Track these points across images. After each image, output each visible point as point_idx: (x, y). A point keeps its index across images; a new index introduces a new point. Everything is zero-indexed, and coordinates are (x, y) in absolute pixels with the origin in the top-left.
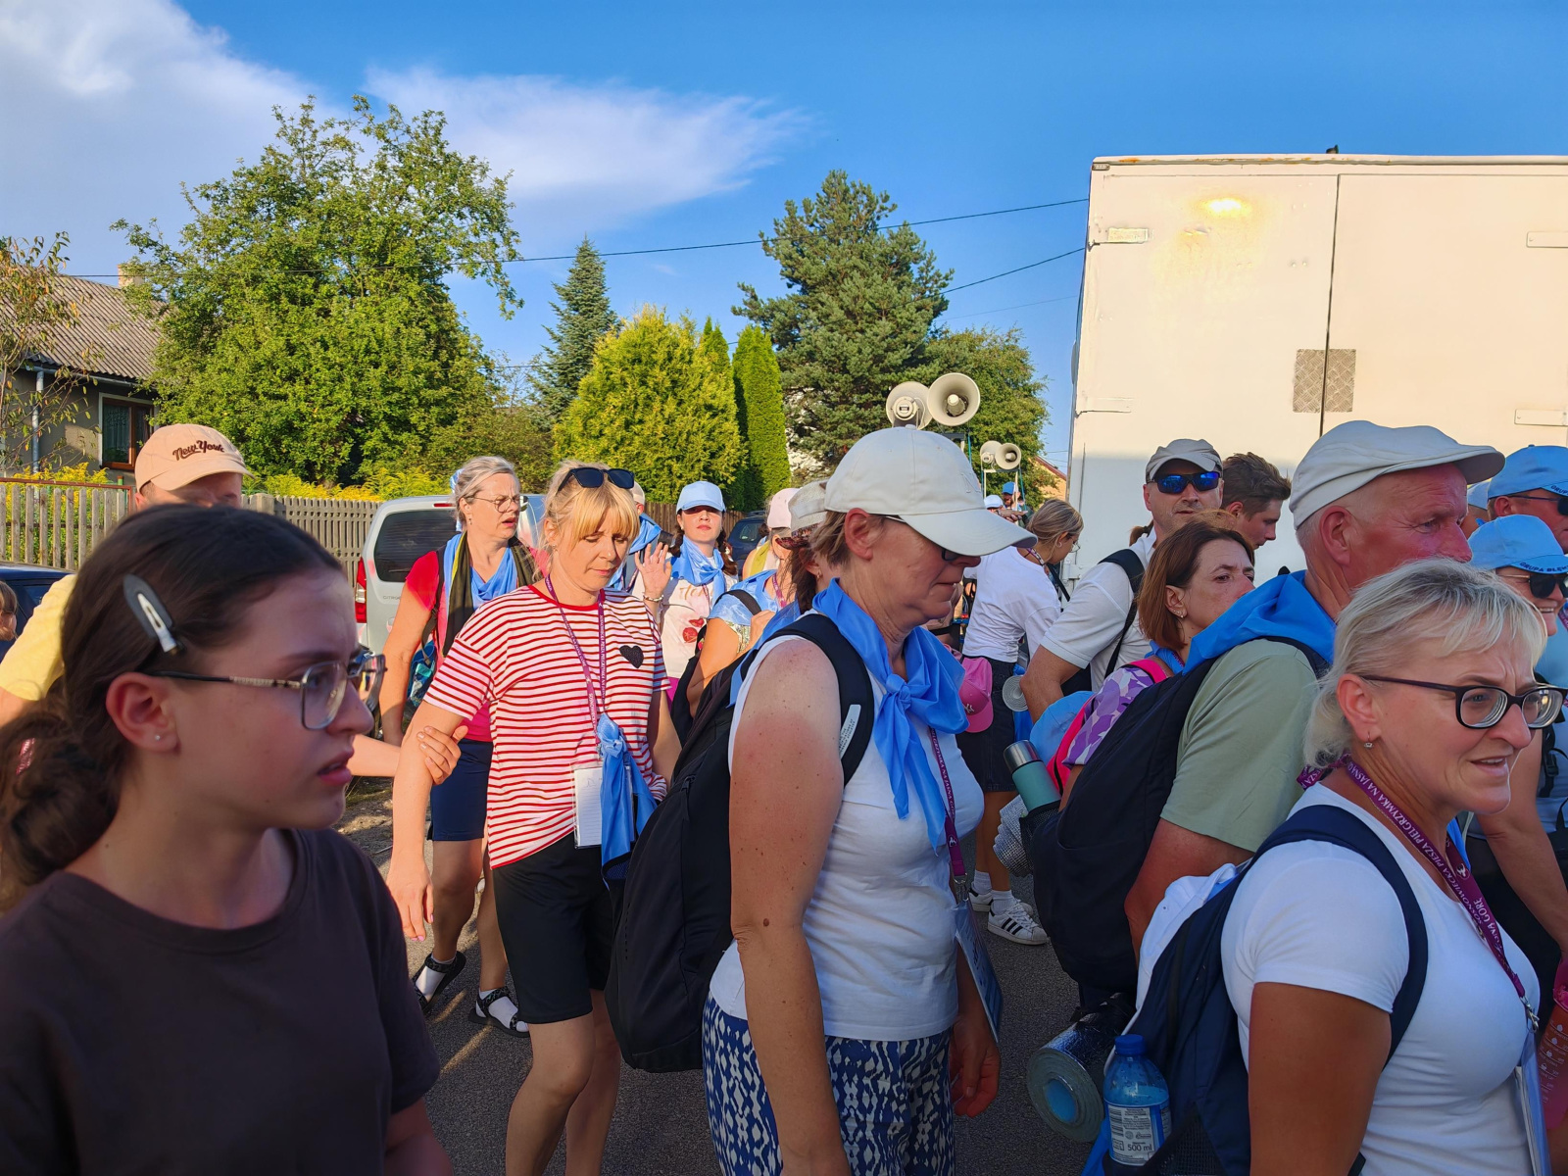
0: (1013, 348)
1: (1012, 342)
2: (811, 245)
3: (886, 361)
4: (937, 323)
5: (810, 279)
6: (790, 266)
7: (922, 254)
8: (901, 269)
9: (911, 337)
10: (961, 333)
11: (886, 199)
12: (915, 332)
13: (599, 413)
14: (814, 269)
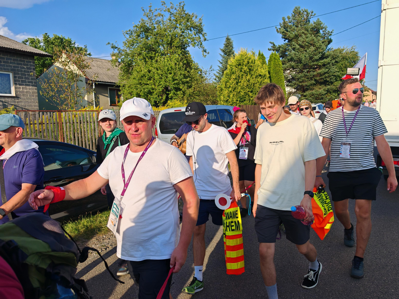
0: (353, 52)
1: (353, 50)
2: (290, 28)
3: (314, 58)
4: (329, 46)
5: (290, 38)
6: (284, 35)
7: (324, 26)
8: (317, 32)
9: (321, 51)
10: (337, 48)
11: (312, 13)
12: (322, 49)
13: (229, 81)
14: (291, 35)
